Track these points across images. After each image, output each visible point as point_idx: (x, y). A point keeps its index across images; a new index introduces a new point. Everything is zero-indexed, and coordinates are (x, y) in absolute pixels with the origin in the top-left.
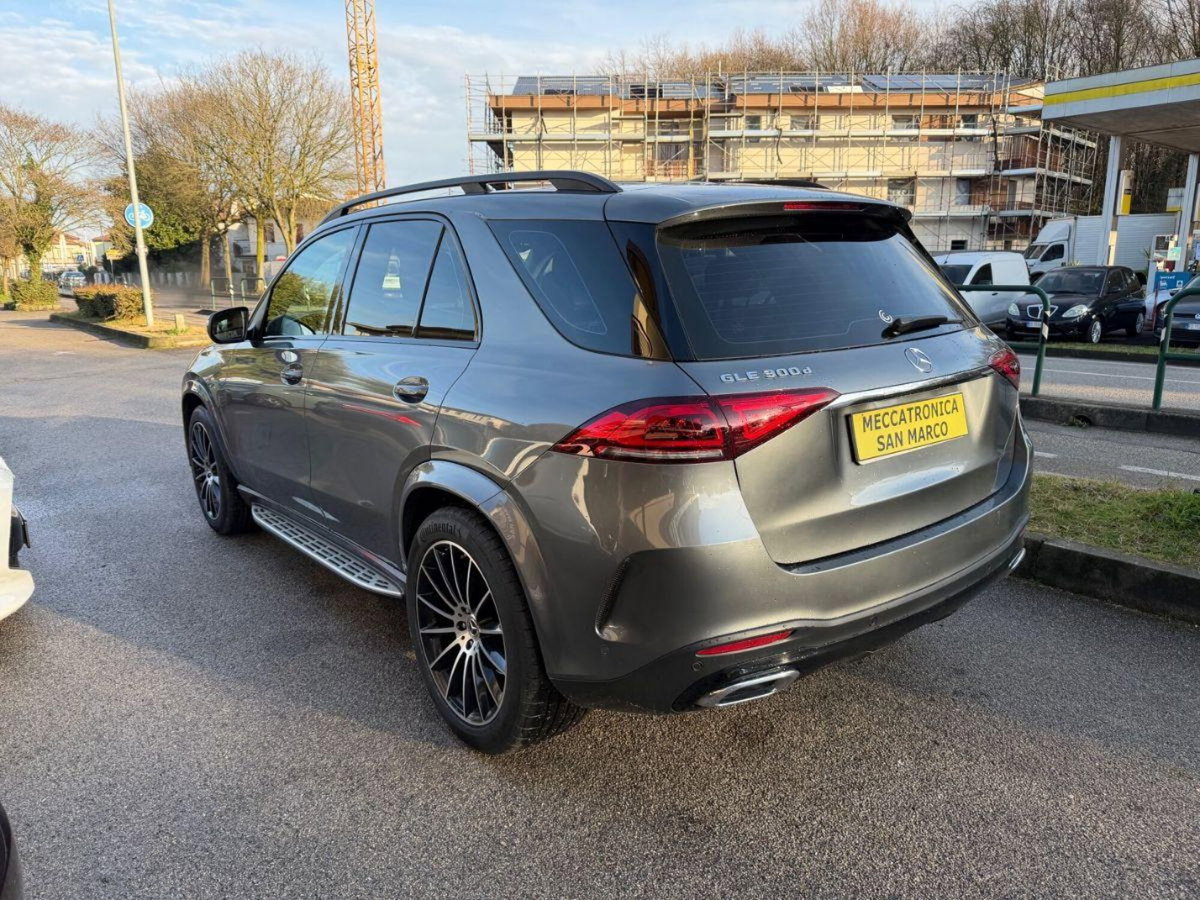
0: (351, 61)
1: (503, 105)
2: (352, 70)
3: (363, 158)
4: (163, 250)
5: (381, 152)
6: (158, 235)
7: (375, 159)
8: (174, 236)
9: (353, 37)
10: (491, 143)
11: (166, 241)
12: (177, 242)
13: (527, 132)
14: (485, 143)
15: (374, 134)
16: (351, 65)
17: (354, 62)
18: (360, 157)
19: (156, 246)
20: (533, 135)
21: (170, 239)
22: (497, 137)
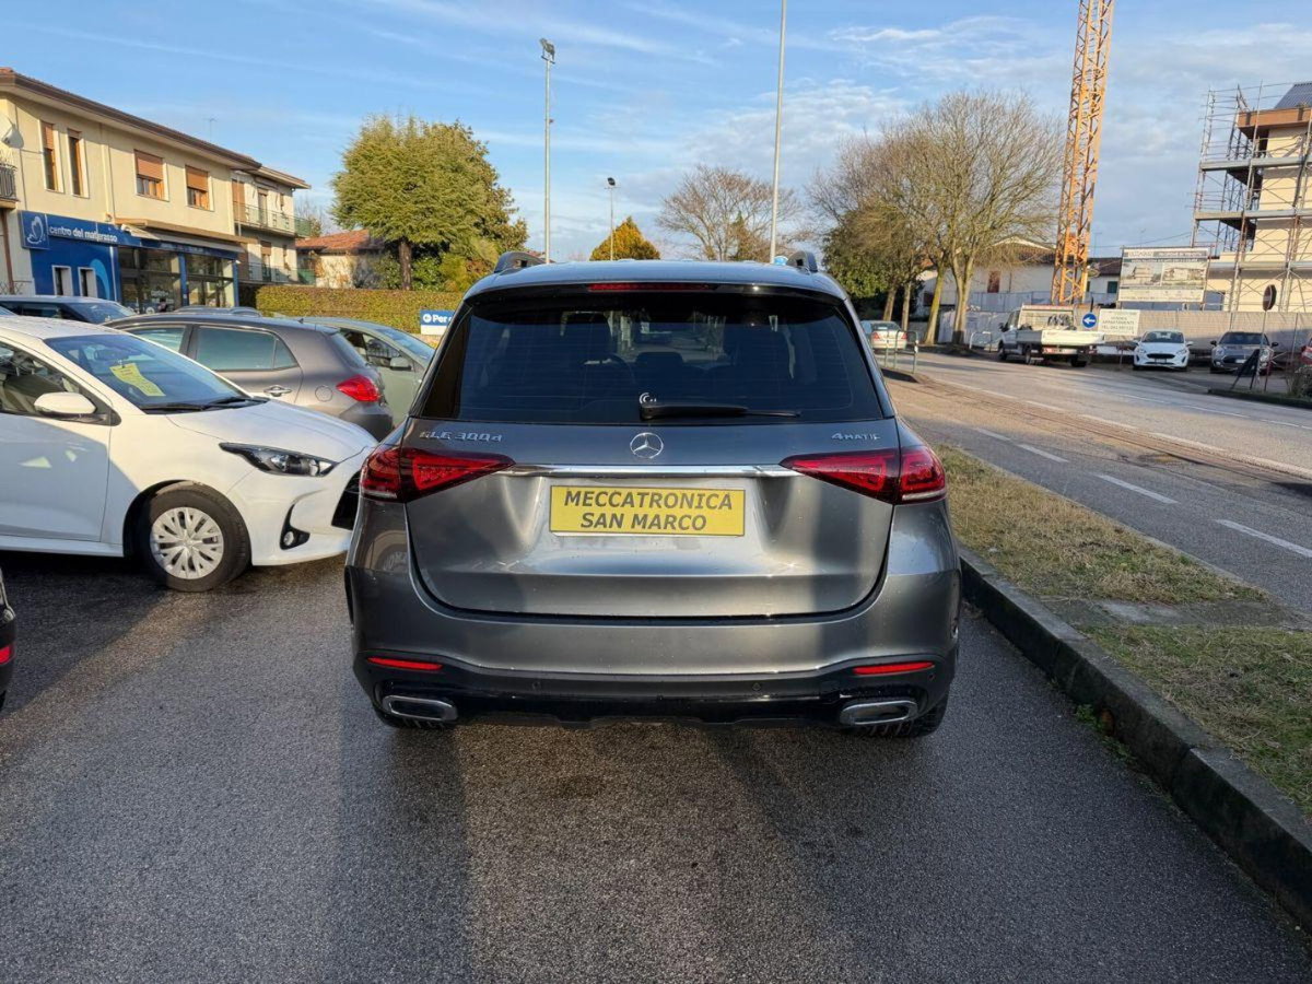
0: (1073, 91)
1: (1256, 123)
2: (1073, 100)
3: (1069, 198)
4: (863, 298)
5: (1092, 190)
6: (862, 283)
7: (1084, 198)
8: (876, 284)
9: (1079, 64)
10: (1231, 171)
11: (868, 289)
12: (878, 290)
13: (1287, 155)
14: (1225, 172)
15: (1087, 169)
16: (1073, 95)
17: (1077, 91)
18: (1065, 197)
19: (859, 294)
20: (1295, 157)
21: (872, 287)
22: (1240, 163)
